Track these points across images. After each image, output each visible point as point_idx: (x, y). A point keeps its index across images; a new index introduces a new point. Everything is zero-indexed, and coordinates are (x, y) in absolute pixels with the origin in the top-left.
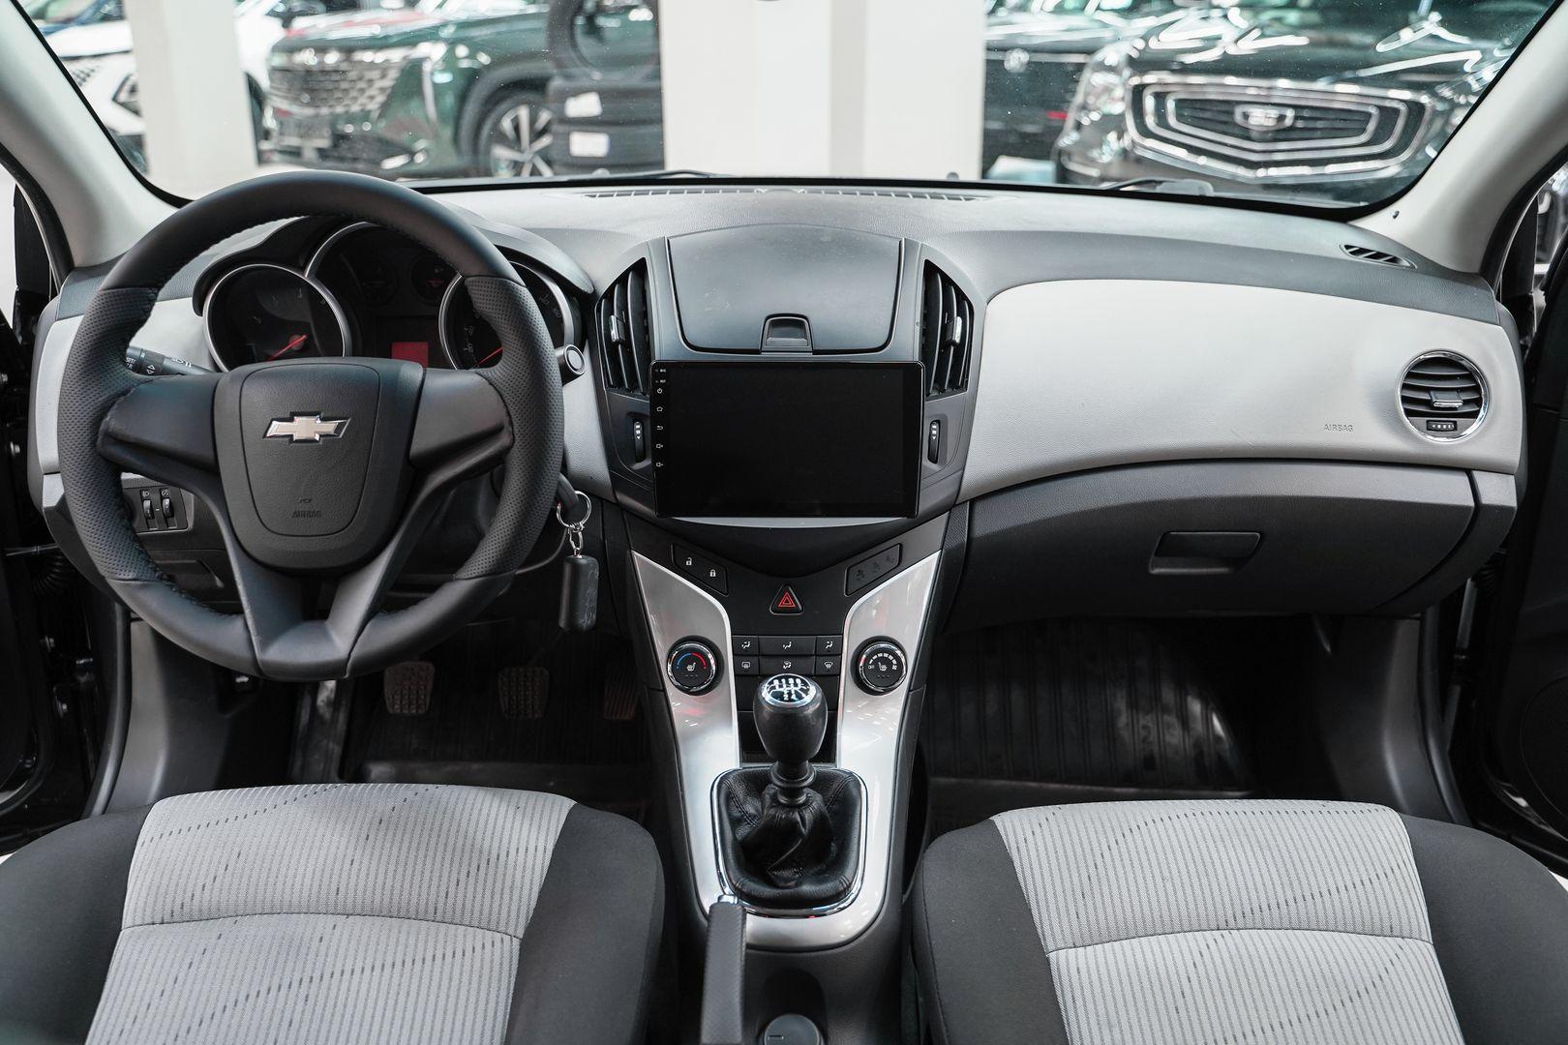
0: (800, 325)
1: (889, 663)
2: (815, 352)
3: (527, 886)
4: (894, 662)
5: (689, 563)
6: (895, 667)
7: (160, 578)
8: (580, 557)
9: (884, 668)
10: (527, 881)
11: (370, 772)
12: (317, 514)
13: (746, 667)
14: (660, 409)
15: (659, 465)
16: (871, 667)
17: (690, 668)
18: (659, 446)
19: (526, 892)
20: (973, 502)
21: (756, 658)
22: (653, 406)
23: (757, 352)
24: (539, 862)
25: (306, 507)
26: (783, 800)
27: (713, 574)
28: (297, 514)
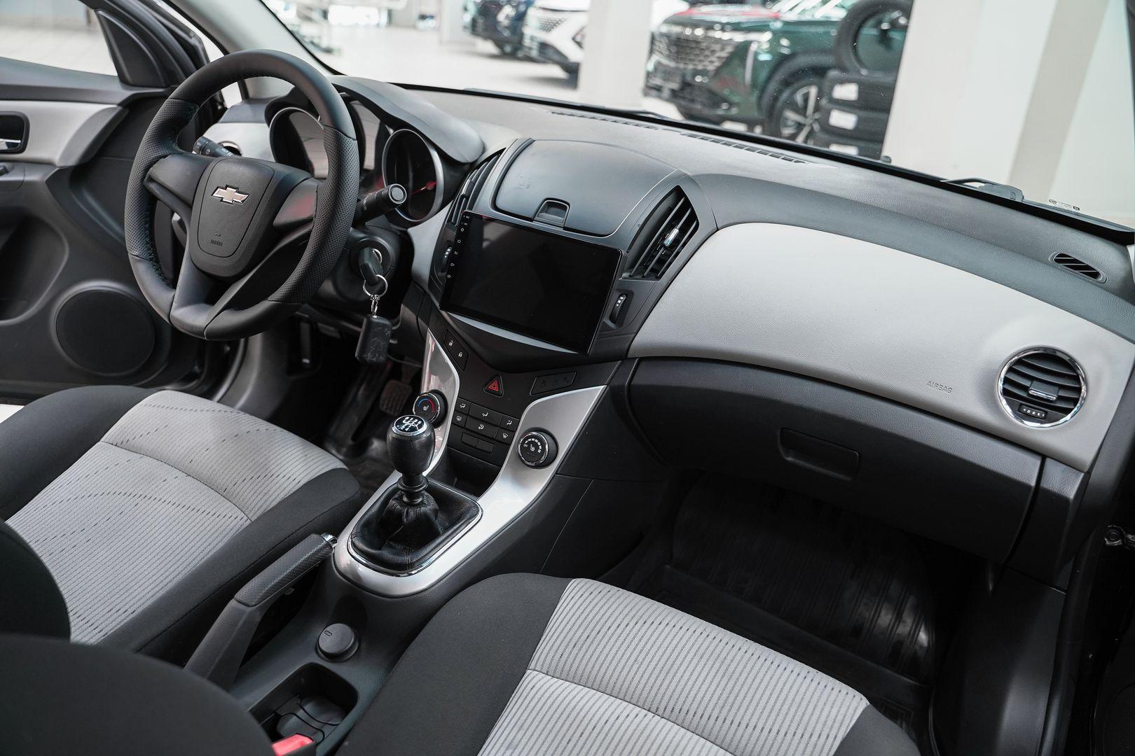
0: (565, 208)
1: (537, 447)
2: (565, 228)
3: (273, 497)
4: (540, 447)
5: (451, 344)
6: (539, 451)
7: (151, 260)
8: (375, 317)
9: (533, 449)
10: (276, 494)
11: (372, 443)
12: (220, 244)
13: (459, 419)
14: (459, 241)
15: (449, 276)
16: (525, 445)
17: (425, 408)
18: (452, 265)
19: (271, 499)
20: (642, 359)
21: (465, 417)
22: (457, 237)
23: (531, 220)
24: (291, 486)
25: (217, 239)
26: (405, 499)
27: (460, 355)
28: (213, 242)
